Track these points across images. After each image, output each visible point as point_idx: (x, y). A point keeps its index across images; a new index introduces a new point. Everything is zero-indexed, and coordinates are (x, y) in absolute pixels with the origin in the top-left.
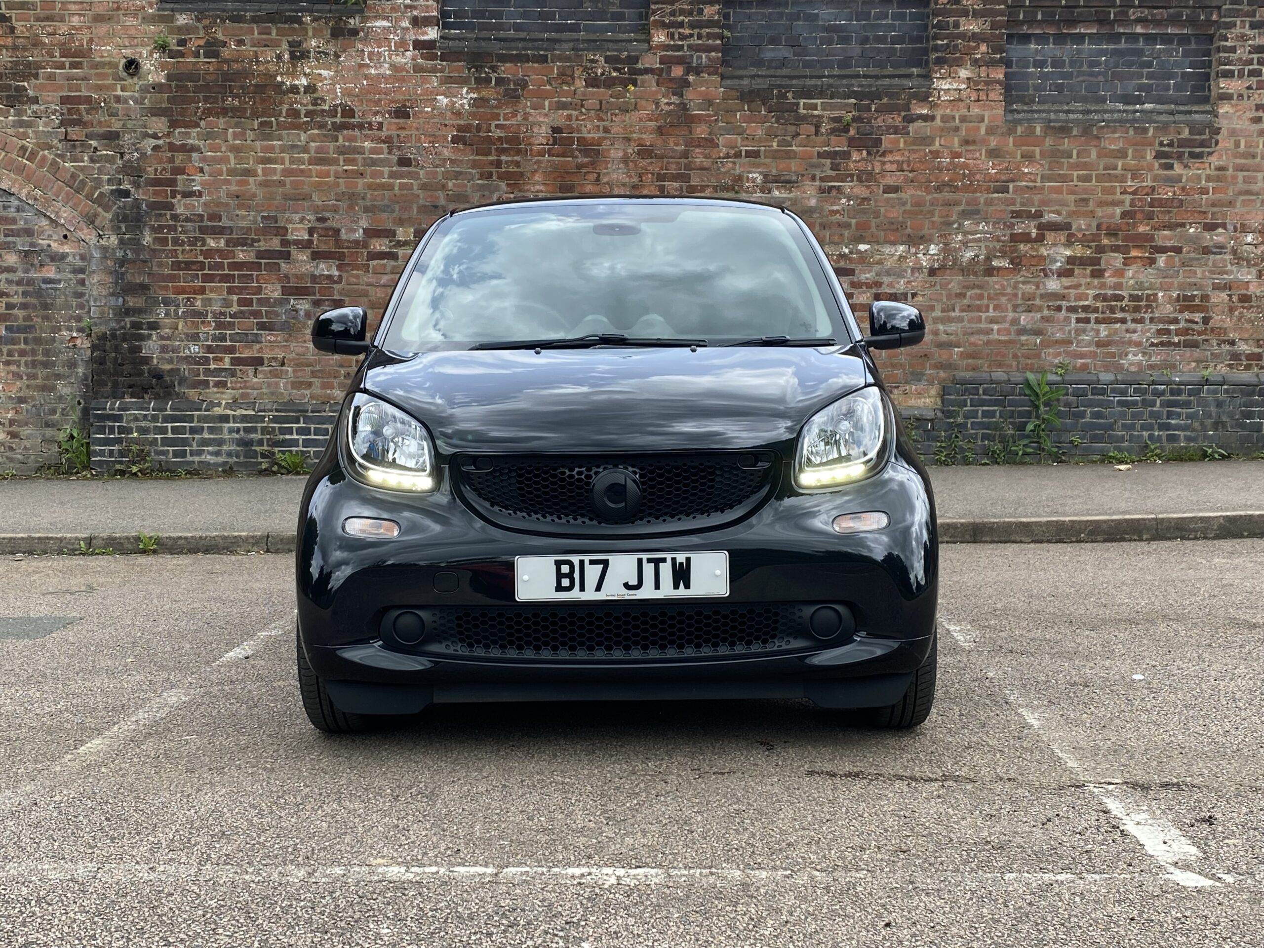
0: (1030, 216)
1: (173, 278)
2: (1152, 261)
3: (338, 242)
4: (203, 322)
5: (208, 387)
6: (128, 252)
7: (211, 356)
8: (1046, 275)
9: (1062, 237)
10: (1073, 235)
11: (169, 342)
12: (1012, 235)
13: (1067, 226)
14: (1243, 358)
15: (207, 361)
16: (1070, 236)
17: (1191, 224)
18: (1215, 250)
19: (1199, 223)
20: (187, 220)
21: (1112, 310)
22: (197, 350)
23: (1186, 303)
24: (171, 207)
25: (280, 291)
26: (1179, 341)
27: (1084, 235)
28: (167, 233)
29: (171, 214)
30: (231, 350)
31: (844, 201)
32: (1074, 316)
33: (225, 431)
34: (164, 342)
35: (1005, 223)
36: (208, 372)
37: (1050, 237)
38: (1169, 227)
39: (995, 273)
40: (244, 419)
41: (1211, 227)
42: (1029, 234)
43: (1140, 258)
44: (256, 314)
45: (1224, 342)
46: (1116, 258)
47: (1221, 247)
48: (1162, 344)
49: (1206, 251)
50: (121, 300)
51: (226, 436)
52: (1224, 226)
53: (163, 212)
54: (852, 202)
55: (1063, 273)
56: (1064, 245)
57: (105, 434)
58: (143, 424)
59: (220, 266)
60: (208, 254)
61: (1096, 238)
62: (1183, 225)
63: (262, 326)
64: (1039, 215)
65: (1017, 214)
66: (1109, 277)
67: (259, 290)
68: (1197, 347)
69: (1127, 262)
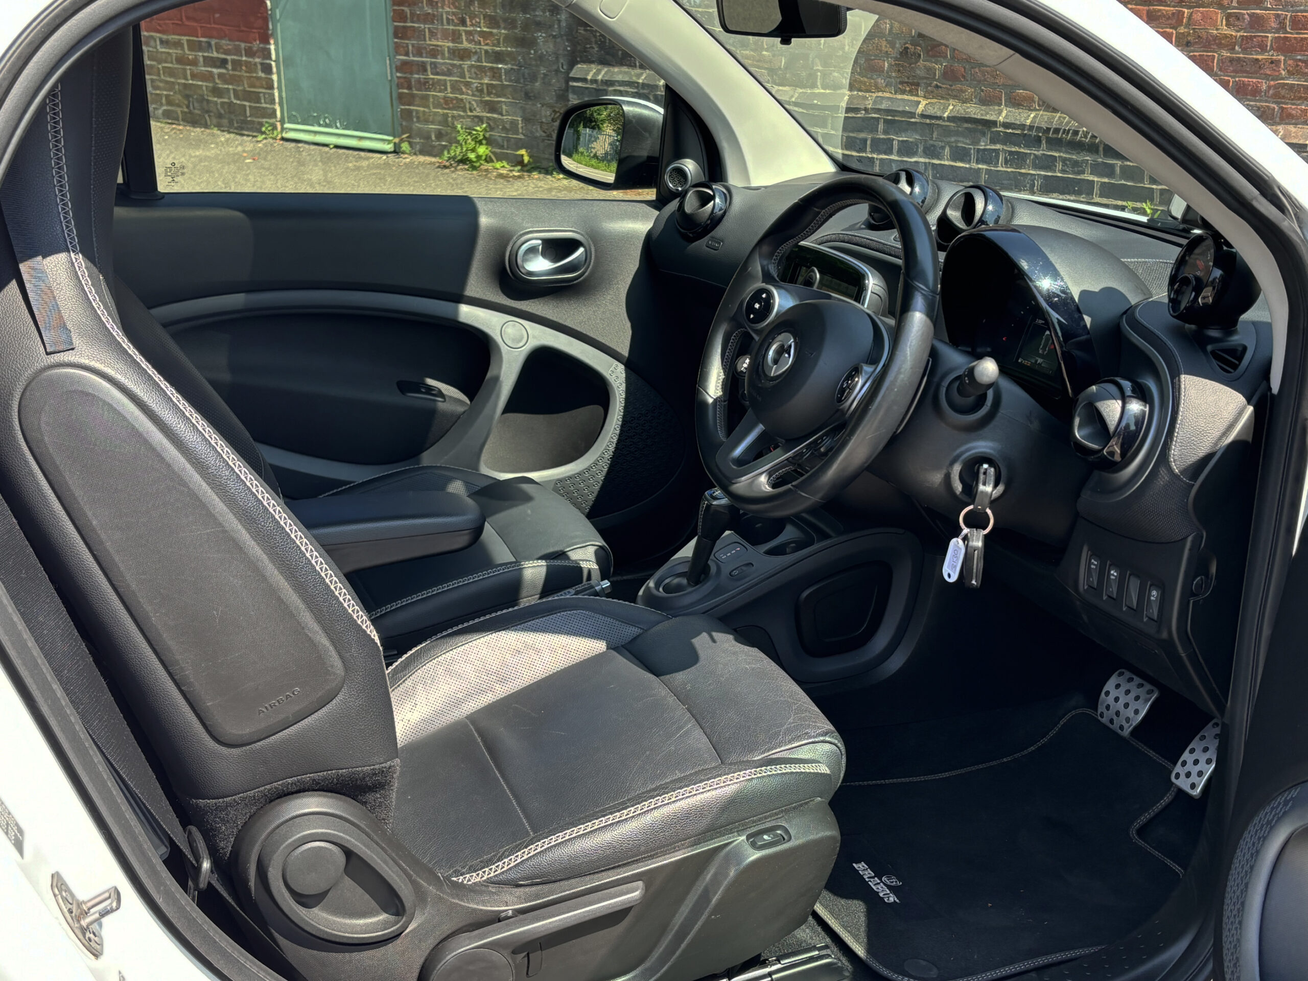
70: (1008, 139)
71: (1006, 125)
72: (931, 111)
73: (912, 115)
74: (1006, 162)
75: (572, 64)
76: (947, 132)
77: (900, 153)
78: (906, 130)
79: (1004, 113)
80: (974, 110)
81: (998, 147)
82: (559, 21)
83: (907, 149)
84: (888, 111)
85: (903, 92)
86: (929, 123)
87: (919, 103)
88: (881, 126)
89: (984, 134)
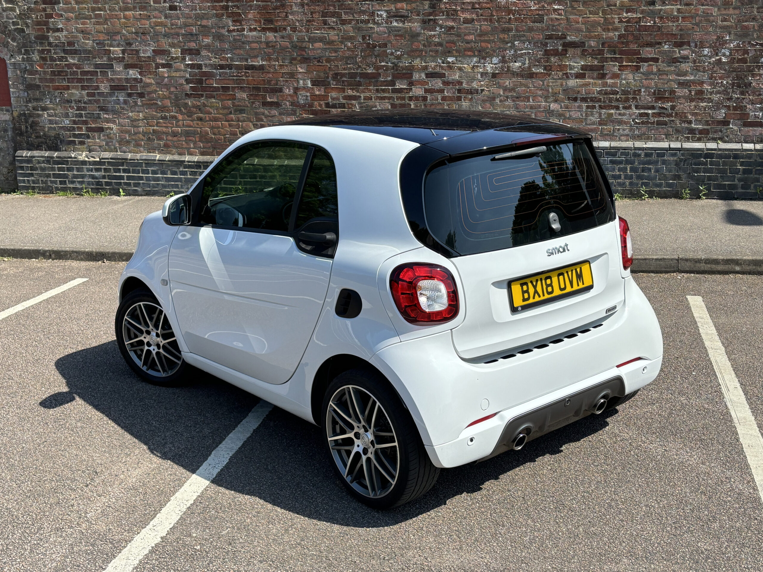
0: (558, 38)
1: (52, 81)
2: (638, 68)
3: (139, 57)
4: (70, 106)
5: (76, 144)
6: (27, 65)
7: (76, 126)
8: (568, 77)
9: (578, 51)
10: (586, 50)
11: (53, 118)
12: (546, 50)
13: (581, 44)
14: (697, 133)
15: (74, 129)
16: (584, 51)
17: (665, 42)
18: (681, 60)
19: (671, 42)
20: (56, 46)
21: (610, 100)
22: (68, 123)
23: (659, 96)
24: (47, 38)
25: (109, 88)
26: (654, 121)
27: (593, 50)
28: (47, 54)
29: (48, 42)
30: (85, 123)
31: (438, 29)
32: (584, 105)
33: (85, 170)
34: (50, 118)
35: (541, 43)
36: (75, 136)
37: (571, 52)
38: (650, 45)
39: (534, 76)
40: (95, 163)
41: (680, 45)
42: (557, 50)
43: (630, 65)
44: (98, 101)
45: (684, 122)
46: (614, 66)
47: (685, 58)
48: (643, 123)
49: (675, 61)
50: (26, 94)
51: (85, 172)
52: (688, 44)
53: (44, 41)
54: (443, 30)
55: (579, 76)
56: (581, 57)
57: (24, 170)
58: (43, 165)
59: (75, 73)
60: (69, 66)
61: (601, 52)
62: (660, 43)
63: (102, 109)
64: (564, 37)
65: (550, 37)
66: (609, 78)
67: (97, 88)
68: (666, 125)
69: (622, 68)
70: (190, 167)
71: (188, 162)
72: (161, 158)
73: (155, 160)
74: (190, 175)
75: (15, 151)
76: (168, 165)
77: (152, 174)
78: (153, 166)
79: (187, 158)
80: (176, 157)
81: (186, 170)
82: (8, 135)
83: (154, 172)
84: (145, 160)
85: (150, 152)
86: (161, 162)
87: (156, 156)
88: (144, 165)
89: (181, 166)
